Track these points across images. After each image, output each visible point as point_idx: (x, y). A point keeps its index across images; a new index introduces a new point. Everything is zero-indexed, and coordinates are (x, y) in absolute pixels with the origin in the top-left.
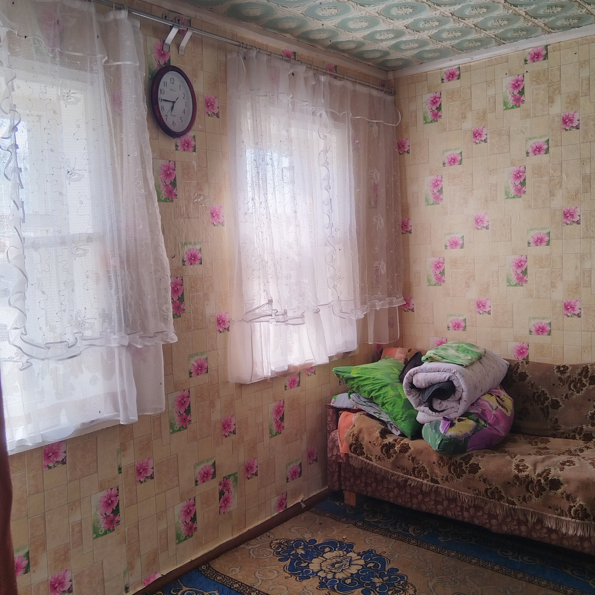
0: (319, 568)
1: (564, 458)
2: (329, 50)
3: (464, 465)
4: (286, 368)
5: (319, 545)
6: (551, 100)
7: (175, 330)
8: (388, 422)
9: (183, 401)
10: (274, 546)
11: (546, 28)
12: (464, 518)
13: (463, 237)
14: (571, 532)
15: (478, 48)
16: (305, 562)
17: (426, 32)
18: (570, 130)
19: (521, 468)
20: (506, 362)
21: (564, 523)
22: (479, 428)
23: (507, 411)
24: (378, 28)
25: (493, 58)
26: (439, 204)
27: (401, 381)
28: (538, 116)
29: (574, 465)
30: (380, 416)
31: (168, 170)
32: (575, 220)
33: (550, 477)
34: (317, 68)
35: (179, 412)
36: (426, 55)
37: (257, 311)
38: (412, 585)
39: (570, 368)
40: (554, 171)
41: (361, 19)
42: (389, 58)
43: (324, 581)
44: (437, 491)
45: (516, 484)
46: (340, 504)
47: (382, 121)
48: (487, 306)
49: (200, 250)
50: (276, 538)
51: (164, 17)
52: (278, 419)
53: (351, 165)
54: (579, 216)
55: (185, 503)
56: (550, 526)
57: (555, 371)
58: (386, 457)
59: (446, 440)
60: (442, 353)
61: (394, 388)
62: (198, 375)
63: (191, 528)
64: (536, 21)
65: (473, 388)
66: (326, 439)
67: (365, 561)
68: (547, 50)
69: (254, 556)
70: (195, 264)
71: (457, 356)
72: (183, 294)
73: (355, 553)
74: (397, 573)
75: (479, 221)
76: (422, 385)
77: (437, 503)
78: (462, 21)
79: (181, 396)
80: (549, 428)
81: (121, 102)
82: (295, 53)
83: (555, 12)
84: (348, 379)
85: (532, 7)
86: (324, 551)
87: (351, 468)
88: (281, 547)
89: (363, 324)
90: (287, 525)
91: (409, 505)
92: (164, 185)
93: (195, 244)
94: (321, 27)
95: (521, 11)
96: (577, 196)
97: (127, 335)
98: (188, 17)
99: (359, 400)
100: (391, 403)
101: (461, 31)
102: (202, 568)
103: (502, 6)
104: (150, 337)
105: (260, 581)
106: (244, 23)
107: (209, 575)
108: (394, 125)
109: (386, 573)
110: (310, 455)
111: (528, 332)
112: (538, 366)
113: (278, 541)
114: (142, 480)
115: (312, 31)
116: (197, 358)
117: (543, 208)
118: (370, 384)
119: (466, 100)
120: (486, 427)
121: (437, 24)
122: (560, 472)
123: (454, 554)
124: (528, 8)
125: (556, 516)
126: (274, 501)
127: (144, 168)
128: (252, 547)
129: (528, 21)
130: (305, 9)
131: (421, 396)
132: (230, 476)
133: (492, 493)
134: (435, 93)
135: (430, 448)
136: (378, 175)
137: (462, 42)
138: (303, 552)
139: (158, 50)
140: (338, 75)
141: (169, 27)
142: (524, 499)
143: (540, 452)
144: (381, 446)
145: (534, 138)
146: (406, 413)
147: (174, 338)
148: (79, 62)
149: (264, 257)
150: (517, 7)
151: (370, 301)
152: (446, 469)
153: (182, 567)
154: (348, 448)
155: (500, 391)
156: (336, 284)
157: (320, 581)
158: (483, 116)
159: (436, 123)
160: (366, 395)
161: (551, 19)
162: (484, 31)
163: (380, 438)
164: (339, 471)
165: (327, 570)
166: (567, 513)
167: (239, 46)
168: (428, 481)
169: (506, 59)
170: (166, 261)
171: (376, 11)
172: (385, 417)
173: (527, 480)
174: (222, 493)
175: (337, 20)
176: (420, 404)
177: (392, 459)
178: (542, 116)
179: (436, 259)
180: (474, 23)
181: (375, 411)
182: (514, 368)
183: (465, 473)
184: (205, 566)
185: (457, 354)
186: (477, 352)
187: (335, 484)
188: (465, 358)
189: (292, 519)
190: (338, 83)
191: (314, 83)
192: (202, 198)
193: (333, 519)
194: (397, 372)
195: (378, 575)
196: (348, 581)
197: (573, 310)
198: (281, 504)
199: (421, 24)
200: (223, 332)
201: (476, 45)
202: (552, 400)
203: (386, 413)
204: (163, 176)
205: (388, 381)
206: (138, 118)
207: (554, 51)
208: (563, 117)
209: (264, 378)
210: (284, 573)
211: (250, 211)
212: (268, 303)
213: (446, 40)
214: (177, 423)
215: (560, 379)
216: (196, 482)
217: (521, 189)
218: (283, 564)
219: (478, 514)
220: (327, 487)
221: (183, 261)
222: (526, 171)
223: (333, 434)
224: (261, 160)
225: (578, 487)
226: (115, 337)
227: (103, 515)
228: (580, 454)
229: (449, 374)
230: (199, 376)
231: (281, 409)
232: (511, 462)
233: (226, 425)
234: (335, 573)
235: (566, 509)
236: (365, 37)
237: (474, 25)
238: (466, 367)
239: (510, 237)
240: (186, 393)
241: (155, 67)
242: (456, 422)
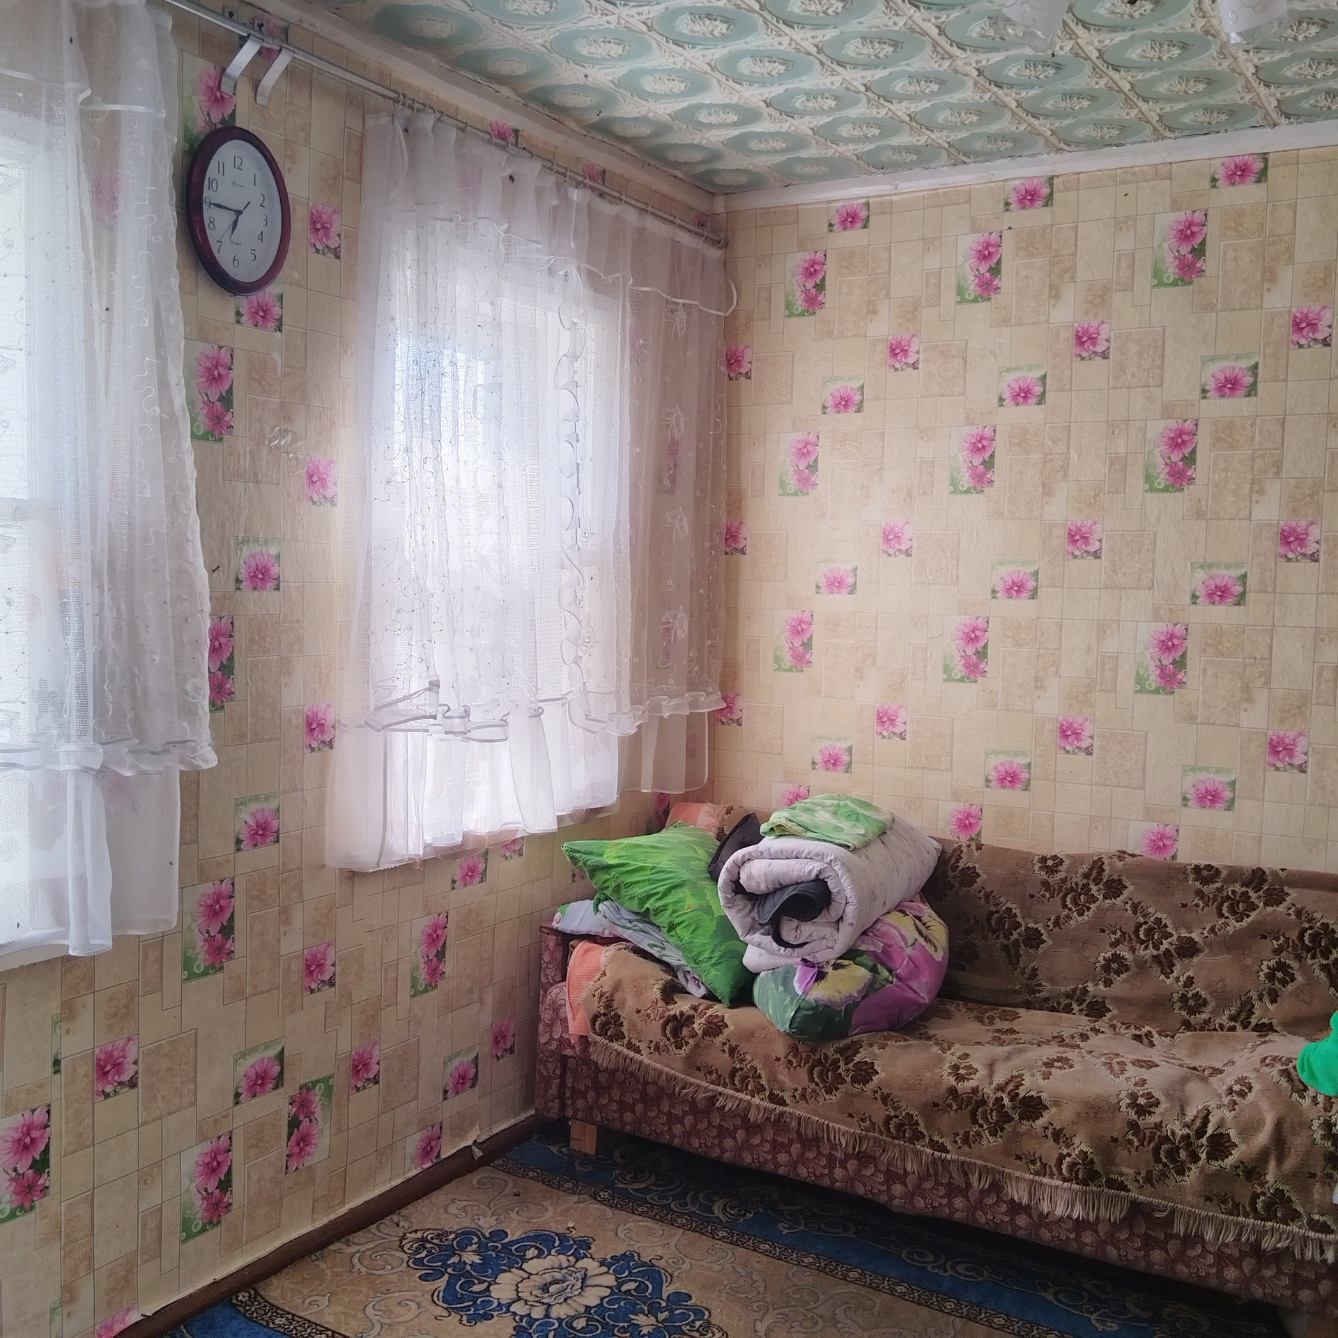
0: (514, 1296)
1: (1052, 1051)
2: (592, 134)
3: (842, 1064)
4: (459, 839)
5: (513, 1242)
6: (1055, 294)
7: (213, 739)
8: (679, 967)
9: (217, 907)
10: (408, 1246)
11: (1054, 140)
12: (834, 1181)
13: (855, 569)
14: (1059, 1211)
15: (909, 166)
16: (481, 1282)
17: (807, 119)
18: (1090, 359)
19: (962, 1072)
20: (936, 844)
21: (1048, 1191)
22: (877, 986)
23: (936, 950)
24: (706, 99)
25: (940, 191)
26: (808, 494)
27: (714, 877)
28: (1027, 324)
29: (1071, 1066)
30: (664, 952)
31: (216, 368)
32: (1092, 549)
33: (1022, 1092)
34: (564, 171)
35: (208, 932)
36: (800, 169)
37: (401, 706)
38: (720, 1329)
39: (1067, 862)
40: (1053, 442)
41: (671, 74)
42: (719, 165)
43: (524, 1324)
44: (779, 1123)
45: (950, 1106)
46: (560, 1151)
47: (697, 303)
48: (900, 720)
49: (278, 557)
50: (414, 1229)
51: (227, 14)
52: (432, 955)
53: (627, 391)
54: (1100, 541)
55: (207, 1147)
56: (1016, 1199)
57: (1036, 867)
58: (673, 1046)
59: (807, 1010)
60: (804, 818)
61: (697, 892)
62: (255, 846)
63: (217, 1204)
64: (1036, 122)
65: (868, 896)
66: (536, 1002)
67: (617, 1279)
68: (1052, 185)
69: (363, 1270)
70: (263, 588)
71: (837, 827)
72: (231, 658)
73: (593, 1259)
74: (689, 1303)
75: (891, 537)
76: (759, 886)
77: (777, 1147)
78: (886, 104)
79: (214, 894)
80: (1017, 987)
81: (114, 198)
82: (517, 131)
83: (1077, 108)
84: (596, 869)
85: (1032, 93)
86: (525, 1255)
87: (590, 1069)
88: (425, 1248)
89: (631, 748)
90: (440, 1197)
91: (715, 1153)
92: (204, 403)
93: (266, 542)
94: (582, 81)
95: (1010, 99)
96: (1098, 499)
97: (99, 746)
98: (283, 20)
99: (618, 916)
100: (689, 925)
101: (880, 127)
102: (240, 1298)
103: (970, 83)
104: (154, 753)
105: (378, 1327)
106: (411, 50)
107: (255, 1315)
108: (720, 313)
109: (664, 1304)
110: (499, 1038)
111: (981, 782)
112: (1001, 854)
113: (419, 1235)
114: (109, 1089)
115: (560, 86)
116: (254, 807)
117: (1027, 519)
118: (644, 881)
119: (879, 274)
120: (891, 983)
121: (833, 104)
122: (1043, 1083)
123: (811, 1260)
124: (1024, 94)
125: (1032, 1176)
126: (413, 1143)
127: (161, 357)
128: (358, 1248)
129: (1021, 121)
130: (552, 36)
131: (756, 910)
132: (315, 1083)
133: (900, 1127)
134: (812, 253)
135: (771, 1029)
136: (682, 419)
137: (879, 150)
138: (477, 1259)
139: (208, 87)
140: (608, 191)
141: (236, 39)
142: (966, 1140)
143: (1000, 1038)
144: (662, 1021)
145: (1017, 369)
146: (723, 948)
147: (208, 758)
148: (20, 95)
149: (425, 582)
150: (1002, 88)
151: (650, 697)
152: (803, 1073)
153: (191, 1295)
154: (589, 1024)
155: (921, 905)
156: (580, 653)
157: (515, 1324)
158: (912, 312)
159: (812, 318)
160: (635, 906)
161: (1066, 122)
162: (928, 132)
163: (661, 1003)
164: (563, 1076)
165: (531, 1299)
166: (1054, 1170)
167: (396, 101)
168: (762, 1099)
169: (967, 197)
170: (202, 576)
171: (707, 60)
172: (673, 957)
173: (975, 1098)
174: (294, 1124)
175: (621, 70)
176: (751, 929)
177: (685, 1050)
178: (1035, 323)
179: (794, 614)
180: (909, 112)
181: (652, 942)
182: (950, 858)
183: (844, 1082)
184: (247, 1295)
185: (835, 822)
186: (876, 821)
187: (551, 1104)
188: (852, 832)
189: (452, 1183)
190: (608, 209)
191: (555, 203)
192: (289, 438)
193: (544, 1183)
194: (703, 856)
195: (646, 1308)
196: (580, 1323)
197: (1078, 739)
198: (428, 1150)
199: (800, 101)
200: (319, 750)
201: (907, 160)
202: (1027, 929)
203: (678, 947)
204: (204, 379)
205: (685, 875)
206: (157, 239)
207: (1066, 190)
208: (1078, 332)
209: (409, 859)
210: (433, 1307)
211: (398, 478)
212: (429, 689)
213: (847, 141)
214: (201, 956)
215: (1045, 884)
216: (237, 1095)
217: (984, 474)
218: (430, 1286)
219: (863, 1173)
220: (532, 1112)
221: (238, 581)
222: (997, 438)
223: (554, 991)
224: (430, 364)
225: (1078, 1114)
226: (71, 747)
227: (10, 1172)
228: (1082, 1044)
229: (819, 864)
230: (257, 850)
231: (439, 932)
232: (941, 1060)
233: (313, 966)
234: (549, 1306)
235: (1052, 1162)
236: (676, 116)
237: (909, 115)
238: (855, 850)
239: (954, 576)
240: (225, 887)
241: (200, 126)
242: (829, 969)
